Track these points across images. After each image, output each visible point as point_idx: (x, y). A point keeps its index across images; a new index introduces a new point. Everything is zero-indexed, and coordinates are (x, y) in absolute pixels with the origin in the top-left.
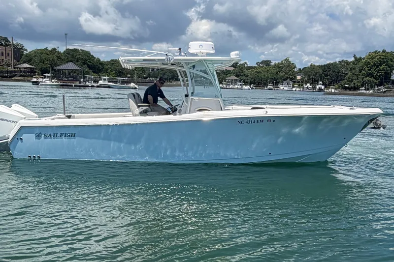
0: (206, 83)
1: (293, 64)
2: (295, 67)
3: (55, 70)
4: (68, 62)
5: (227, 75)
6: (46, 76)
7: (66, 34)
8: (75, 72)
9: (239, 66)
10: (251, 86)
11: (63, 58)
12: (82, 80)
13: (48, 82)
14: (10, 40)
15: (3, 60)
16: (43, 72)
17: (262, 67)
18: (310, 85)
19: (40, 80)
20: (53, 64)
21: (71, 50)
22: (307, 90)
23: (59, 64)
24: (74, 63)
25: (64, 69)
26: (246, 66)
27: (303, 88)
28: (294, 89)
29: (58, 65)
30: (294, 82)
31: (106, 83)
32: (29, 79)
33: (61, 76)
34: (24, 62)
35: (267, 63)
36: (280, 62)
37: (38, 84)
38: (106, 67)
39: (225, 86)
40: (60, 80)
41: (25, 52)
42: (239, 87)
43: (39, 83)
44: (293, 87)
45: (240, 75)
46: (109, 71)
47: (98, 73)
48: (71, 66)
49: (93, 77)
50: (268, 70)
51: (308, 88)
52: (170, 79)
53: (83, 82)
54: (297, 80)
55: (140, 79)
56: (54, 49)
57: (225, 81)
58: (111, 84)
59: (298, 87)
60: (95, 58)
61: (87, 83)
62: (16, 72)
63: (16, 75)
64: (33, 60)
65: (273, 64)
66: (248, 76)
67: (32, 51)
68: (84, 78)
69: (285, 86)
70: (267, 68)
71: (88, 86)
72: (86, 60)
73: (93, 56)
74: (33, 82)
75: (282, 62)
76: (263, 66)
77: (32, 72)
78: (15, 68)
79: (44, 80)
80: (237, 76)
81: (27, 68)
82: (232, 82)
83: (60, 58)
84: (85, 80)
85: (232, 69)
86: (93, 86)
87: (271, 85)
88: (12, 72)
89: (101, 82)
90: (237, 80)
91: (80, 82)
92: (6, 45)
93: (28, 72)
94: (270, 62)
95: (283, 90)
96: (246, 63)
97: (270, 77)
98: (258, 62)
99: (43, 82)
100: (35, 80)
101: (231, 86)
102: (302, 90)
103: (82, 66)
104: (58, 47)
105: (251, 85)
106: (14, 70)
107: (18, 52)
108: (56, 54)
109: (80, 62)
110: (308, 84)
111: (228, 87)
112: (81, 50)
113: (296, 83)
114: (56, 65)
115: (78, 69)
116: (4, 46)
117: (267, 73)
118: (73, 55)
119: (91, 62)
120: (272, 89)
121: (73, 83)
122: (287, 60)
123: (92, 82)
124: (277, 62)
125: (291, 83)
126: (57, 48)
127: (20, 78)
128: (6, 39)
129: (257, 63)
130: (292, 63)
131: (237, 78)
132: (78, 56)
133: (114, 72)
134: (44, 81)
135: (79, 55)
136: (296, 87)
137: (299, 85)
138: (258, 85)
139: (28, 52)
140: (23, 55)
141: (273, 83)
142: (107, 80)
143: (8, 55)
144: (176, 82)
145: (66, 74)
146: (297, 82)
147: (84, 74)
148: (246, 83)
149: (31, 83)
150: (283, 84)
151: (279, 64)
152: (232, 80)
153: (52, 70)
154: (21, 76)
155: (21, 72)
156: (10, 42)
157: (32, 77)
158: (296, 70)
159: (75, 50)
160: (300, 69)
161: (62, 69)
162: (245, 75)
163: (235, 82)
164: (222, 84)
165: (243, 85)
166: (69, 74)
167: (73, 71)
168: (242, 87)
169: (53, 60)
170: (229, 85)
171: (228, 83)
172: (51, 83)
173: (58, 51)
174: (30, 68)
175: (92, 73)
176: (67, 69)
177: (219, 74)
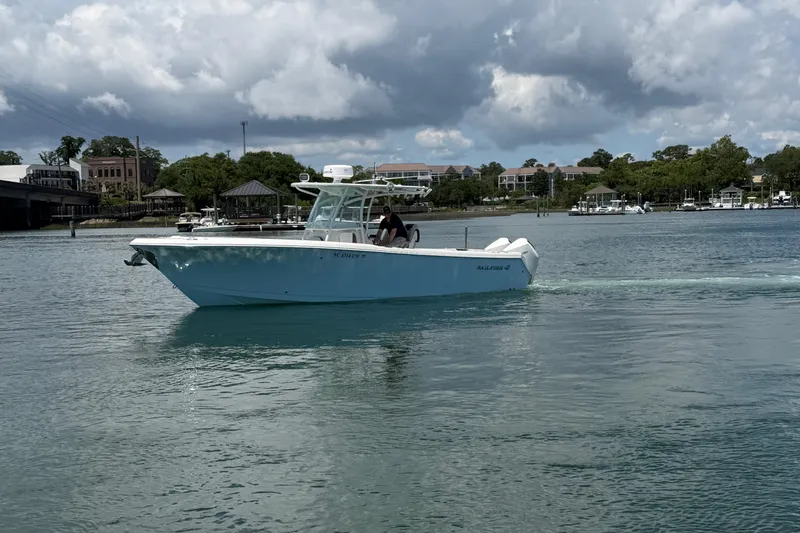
0: (541, 205)
1: (741, 148)
2: (747, 155)
3: (223, 199)
4: (249, 180)
5: (586, 185)
6: (205, 212)
7: (243, 124)
8: (263, 201)
9: (614, 164)
10: (645, 206)
11: (238, 172)
12: (278, 216)
13: (211, 225)
14: (133, 142)
15: (119, 184)
16: (199, 205)
17: (668, 161)
18: (787, 194)
19: (195, 221)
20: (219, 188)
21: (255, 155)
22: (780, 206)
23: (230, 185)
24: (262, 182)
25: (242, 196)
26: (630, 162)
27: (770, 203)
28: (747, 206)
29: (230, 189)
30: (748, 189)
32: (171, 220)
33: (234, 211)
34: (162, 187)
35: (680, 151)
36: (709, 147)
37: (190, 230)
39: (583, 209)
40: (233, 218)
41: (163, 166)
42: (616, 209)
43: (192, 227)
44: (745, 201)
45: (617, 183)
48: (255, 188)
49: (300, 208)
50: (682, 168)
51: (781, 201)
52: (462, 203)
53: (281, 220)
54: (754, 184)
55: (399, 205)
56: (221, 156)
57: (584, 199)
59: (756, 201)
60: (303, 168)
61: (289, 221)
62: (145, 207)
63: (145, 215)
64: (179, 181)
65: (693, 151)
66: (636, 183)
67: (177, 163)
68: (283, 211)
69: (725, 201)
70: (680, 162)
71: (291, 228)
72: (284, 174)
73: (299, 164)
74: (180, 226)
75: (713, 146)
76: (671, 159)
77: (176, 207)
78: (143, 199)
79: (203, 219)
80: (611, 185)
81: (167, 198)
82: (599, 200)
83: (233, 174)
84: (285, 215)
85: (597, 170)
86: (300, 228)
87: (690, 201)
88: (138, 207)
90: (610, 195)
91: (275, 221)
92: (125, 154)
93: (170, 205)
94: (686, 150)
95: (721, 209)
96: (629, 155)
97: (687, 182)
98: (659, 152)
99: (200, 225)
100: (183, 221)
101: (598, 209)
102: (766, 206)
103: (277, 186)
104: (228, 152)
105: (643, 203)
106: (142, 203)
107: (150, 167)
108: (225, 165)
109: (274, 179)
110: (782, 193)
111: (591, 212)
112: (274, 153)
113: (752, 192)
114: (226, 187)
115: (270, 193)
116: (122, 155)
117: (681, 173)
118: (258, 165)
120: (695, 210)
121: (261, 223)
122: (726, 141)
123: (300, 219)
124: (702, 148)
125: (740, 193)
126: (226, 153)
127: (153, 219)
128: (125, 143)
129: (655, 155)
130: (738, 146)
131: (610, 191)
132: (269, 167)
134: (201, 222)
135: (271, 163)
136: (752, 200)
137: (759, 196)
138: (660, 201)
139: (168, 166)
140: (158, 171)
141: (695, 195)
143: (130, 174)
144: (476, 207)
145: (245, 204)
146: (754, 190)
147: (282, 203)
148: (632, 200)
149: (176, 229)
150: (719, 197)
151: (706, 151)
152: (600, 195)
153: (217, 200)
154: (156, 215)
155: (155, 206)
156: (133, 147)
157: (178, 216)
158: (749, 161)
159: (264, 155)
160: (758, 160)
161: (238, 197)
162: (628, 181)
163: (606, 199)
164: (578, 205)
165: (626, 204)
166: (252, 204)
167: (260, 198)
168: (623, 209)
169: (220, 178)
170: (594, 207)
171: (591, 203)
172: (217, 226)
173: (229, 159)
174: (174, 198)
175: (300, 200)
176: (249, 196)
177: (569, 184)
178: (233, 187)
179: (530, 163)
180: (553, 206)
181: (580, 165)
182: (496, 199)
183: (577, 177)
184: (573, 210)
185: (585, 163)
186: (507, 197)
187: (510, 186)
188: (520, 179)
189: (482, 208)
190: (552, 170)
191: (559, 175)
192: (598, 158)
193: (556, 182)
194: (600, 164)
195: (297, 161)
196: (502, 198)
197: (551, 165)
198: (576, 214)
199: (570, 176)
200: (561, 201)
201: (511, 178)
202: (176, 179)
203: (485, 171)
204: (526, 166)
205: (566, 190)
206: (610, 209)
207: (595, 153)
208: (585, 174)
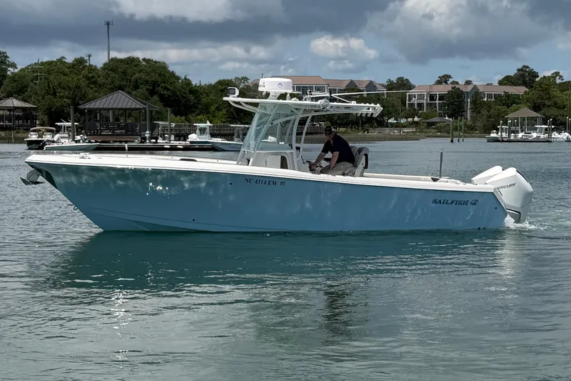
0: (456, 129)
3: (82, 112)
4: (113, 90)
6: (60, 127)
7: (108, 24)
8: (130, 115)
9: (540, 83)
11: (101, 80)
12: (147, 134)
13: (67, 143)
16: (53, 119)
19: (48, 137)
20: (77, 98)
21: (121, 61)
23: (91, 96)
24: (129, 93)
25: (104, 109)
26: (558, 81)
29: (90, 100)
31: (206, 138)
32: (19, 135)
33: (95, 127)
34: (9, 95)
37: (41, 148)
38: (204, 100)
39: (504, 135)
40: (94, 135)
41: (11, 71)
42: (542, 136)
43: (44, 144)
45: (544, 106)
46: (213, 108)
47: (186, 115)
48: (121, 100)
49: (173, 125)
53: (151, 138)
56: (80, 62)
57: (505, 123)
58: (219, 140)
60: (178, 78)
61: (160, 140)
64: (29, 90)
66: (564, 107)
67: (27, 68)
68: (153, 128)
71: (163, 148)
72: (155, 84)
73: (173, 74)
74: (30, 143)
77: (25, 120)
79: (57, 136)
80: (536, 108)
81: (15, 108)
82: (522, 125)
83: (95, 83)
84: (155, 133)
85: (520, 90)
86: (173, 149)
89: (193, 137)
90: (535, 119)
91: (144, 139)
93: (18, 118)
96: (557, 74)
99: (53, 142)
100: (34, 137)
101: (520, 135)
103: (147, 99)
104: (89, 56)
108: (85, 72)
109: (143, 90)
111: (512, 138)
112: (144, 60)
114: (85, 98)
115: (138, 106)
118: (124, 73)
119: (168, 89)
121: (126, 142)
123: (173, 137)
126: (87, 58)
131: (534, 114)
132: (137, 75)
133: (224, 111)
134: (55, 139)
135: (140, 71)
139: (16, 71)
140: (5, 76)
142: (208, 130)
144: (378, 130)
145: (107, 119)
147: (152, 119)
148: (560, 126)
149: (25, 146)
152: (524, 119)
153: (75, 113)
154: (1, 129)
155: (1, 118)
157: (27, 130)
159: (132, 61)
161: (100, 109)
162: (555, 104)
163: (531, 124)
164: (497, 130)
165: (553, 130)
166: (117, 120)
167: (126, 112)
168: (550, 136)
169: (78, 87)
170: (516, 132)
171: (513, 128)
172: (74, 144)
173: (91, 66)
174: (23, 109)
175: (172, 115)
176: (112, 109)
177: (489, 105)
178: (94, 99)
179: (444, 79)
180: (470, 130)
181: (501, 83)
182: (403, 121)
183: (497, 97)
184: (492, 135)
185: (507, 81)
186: (416, 119)
187: (420, 105)
188: (432, 97)
189: (387, 131)
190: (469, 88)
191: (476, 94)
192: (523, 76)
193: (473, 102)
194: (525, 84)
195: (171, 69)
196: (410, 119)
197: (468, 83)
198: (496, 140)
199: (490, 96)
200: (479, 124)
201: (421, 96)
202: (27, 86)
203: (390, 86)
204: (439, 82)
205: (484, 112)
206: (535, 135)
207: (519, 70)
208: (508, 95)
